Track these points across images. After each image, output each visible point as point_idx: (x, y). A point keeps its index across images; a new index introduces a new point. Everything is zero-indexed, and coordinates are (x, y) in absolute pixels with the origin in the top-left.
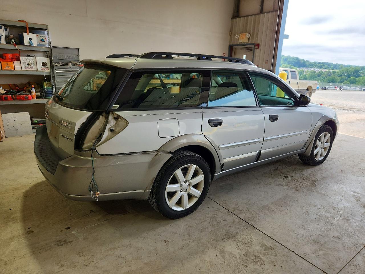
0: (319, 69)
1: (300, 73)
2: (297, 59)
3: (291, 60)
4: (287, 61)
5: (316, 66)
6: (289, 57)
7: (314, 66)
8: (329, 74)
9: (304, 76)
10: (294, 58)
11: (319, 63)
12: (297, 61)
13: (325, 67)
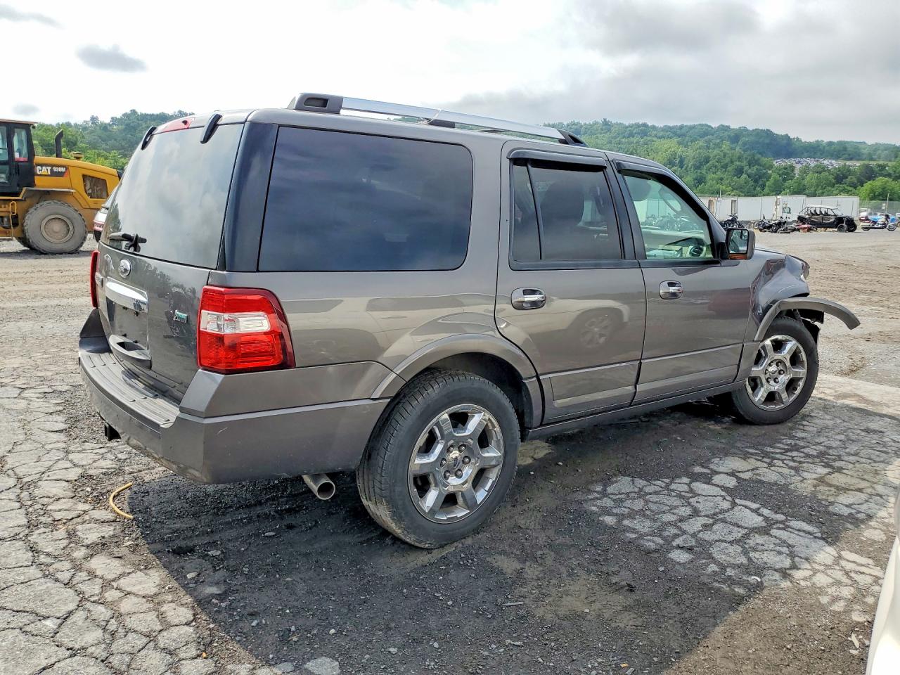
0: (833, 162)
1: (782, 174)
2: (768, 133)
3: (752, 138)
4: (740, 143)
5: (821, 154)
6: (745, 129)
7: (819, 154)
8: (869, 174)
9: (795, 182)
10: (758, 133)
11: (830, 143)
12: (767, 141)
13: (849, 155)
